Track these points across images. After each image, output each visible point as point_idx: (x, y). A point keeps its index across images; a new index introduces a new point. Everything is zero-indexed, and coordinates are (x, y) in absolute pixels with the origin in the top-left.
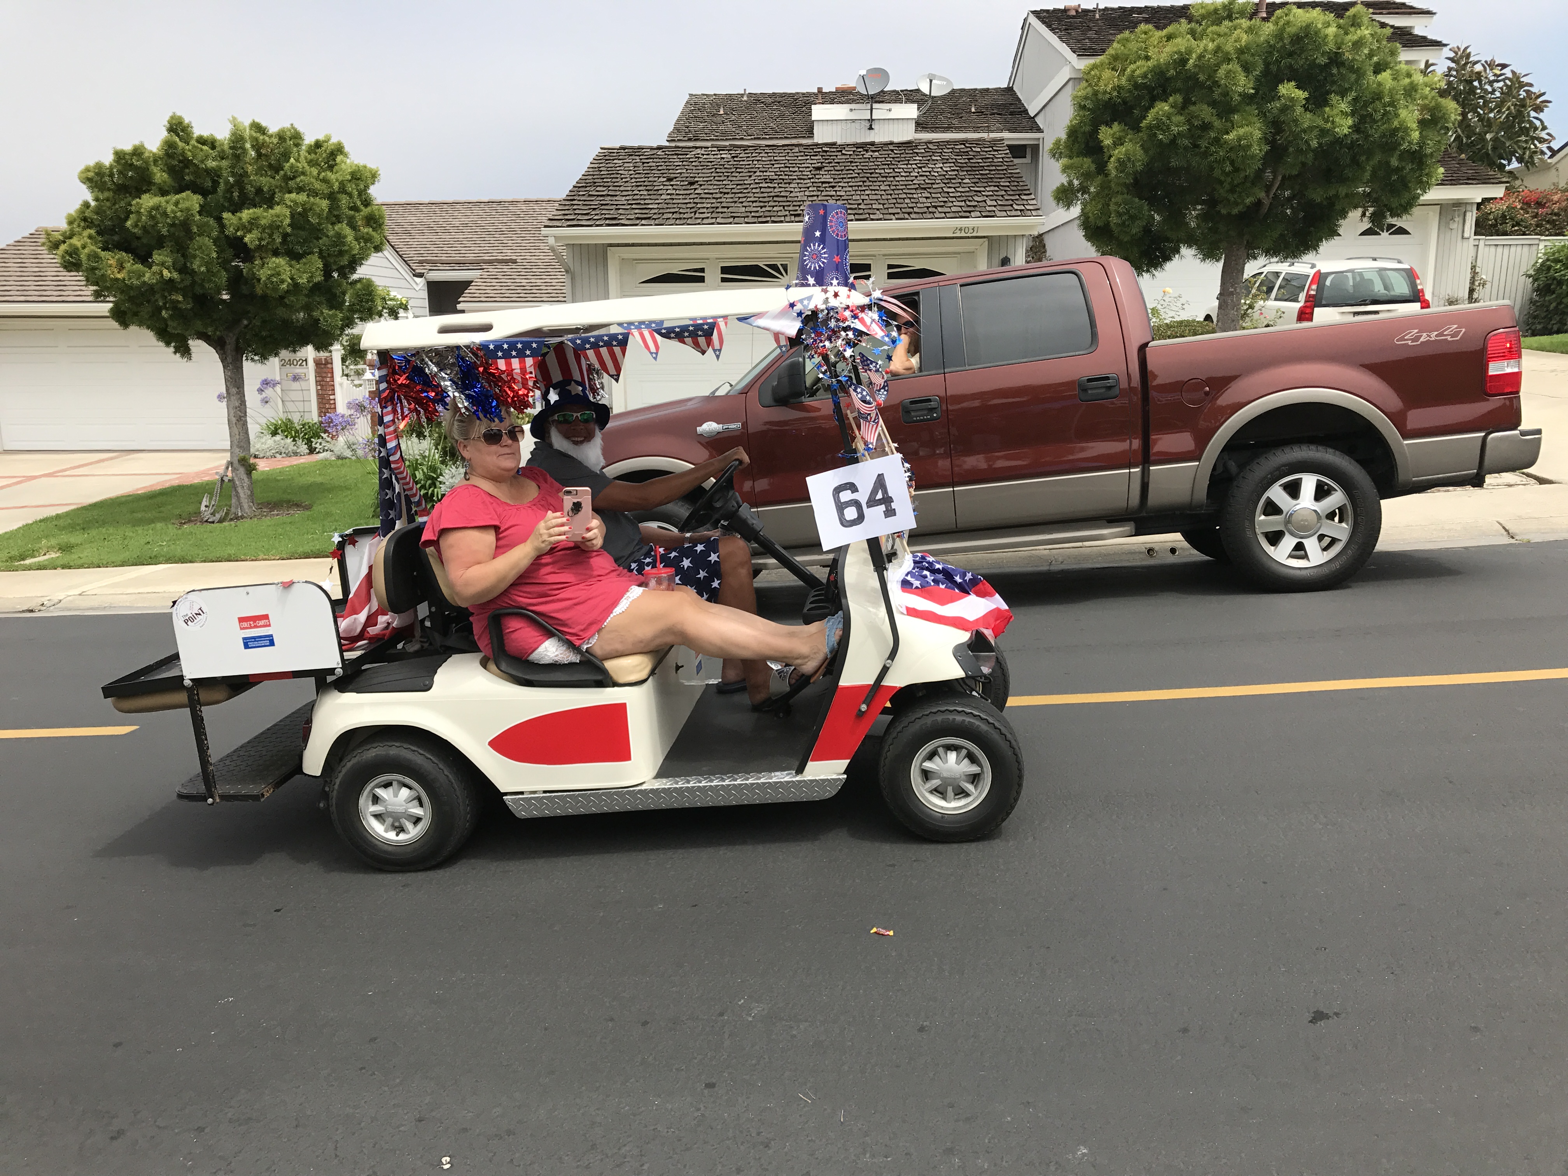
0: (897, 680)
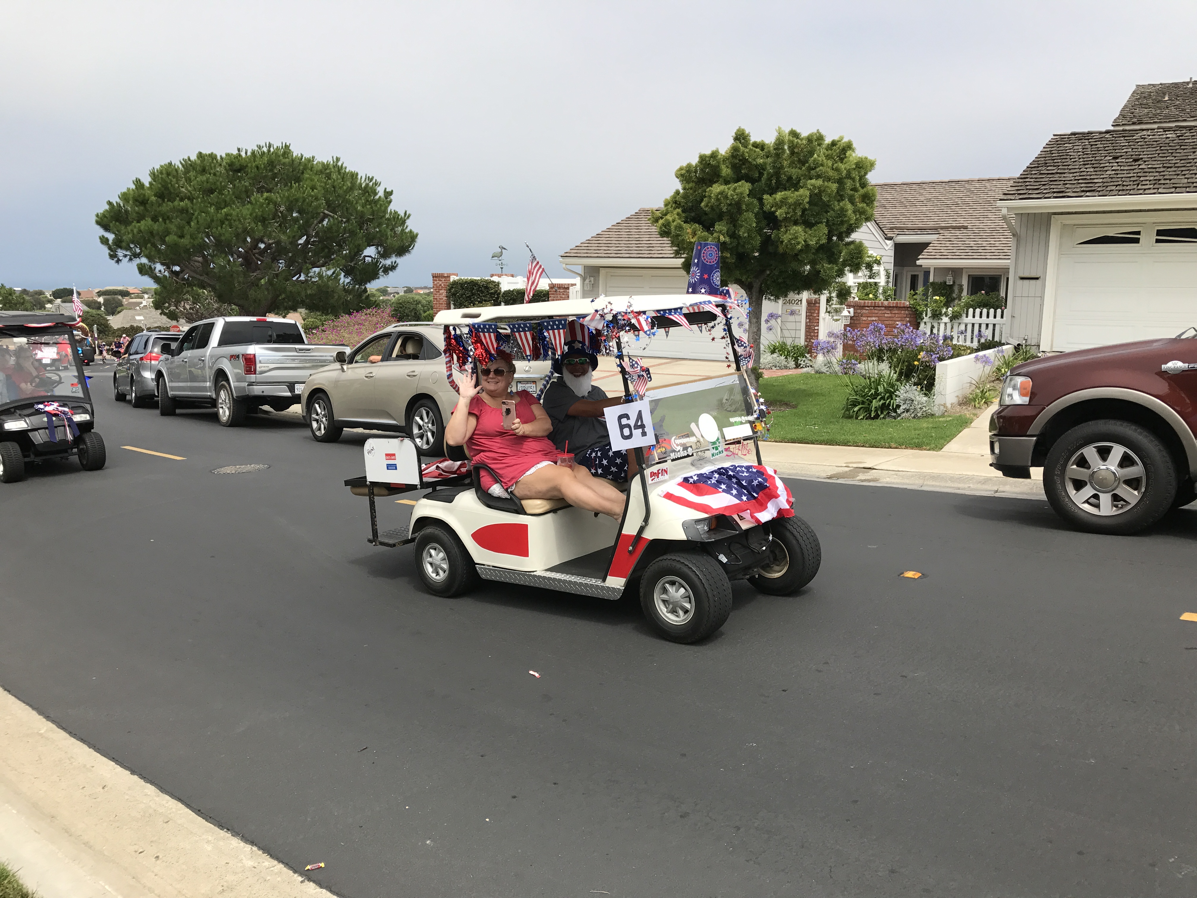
0: (649, 535)
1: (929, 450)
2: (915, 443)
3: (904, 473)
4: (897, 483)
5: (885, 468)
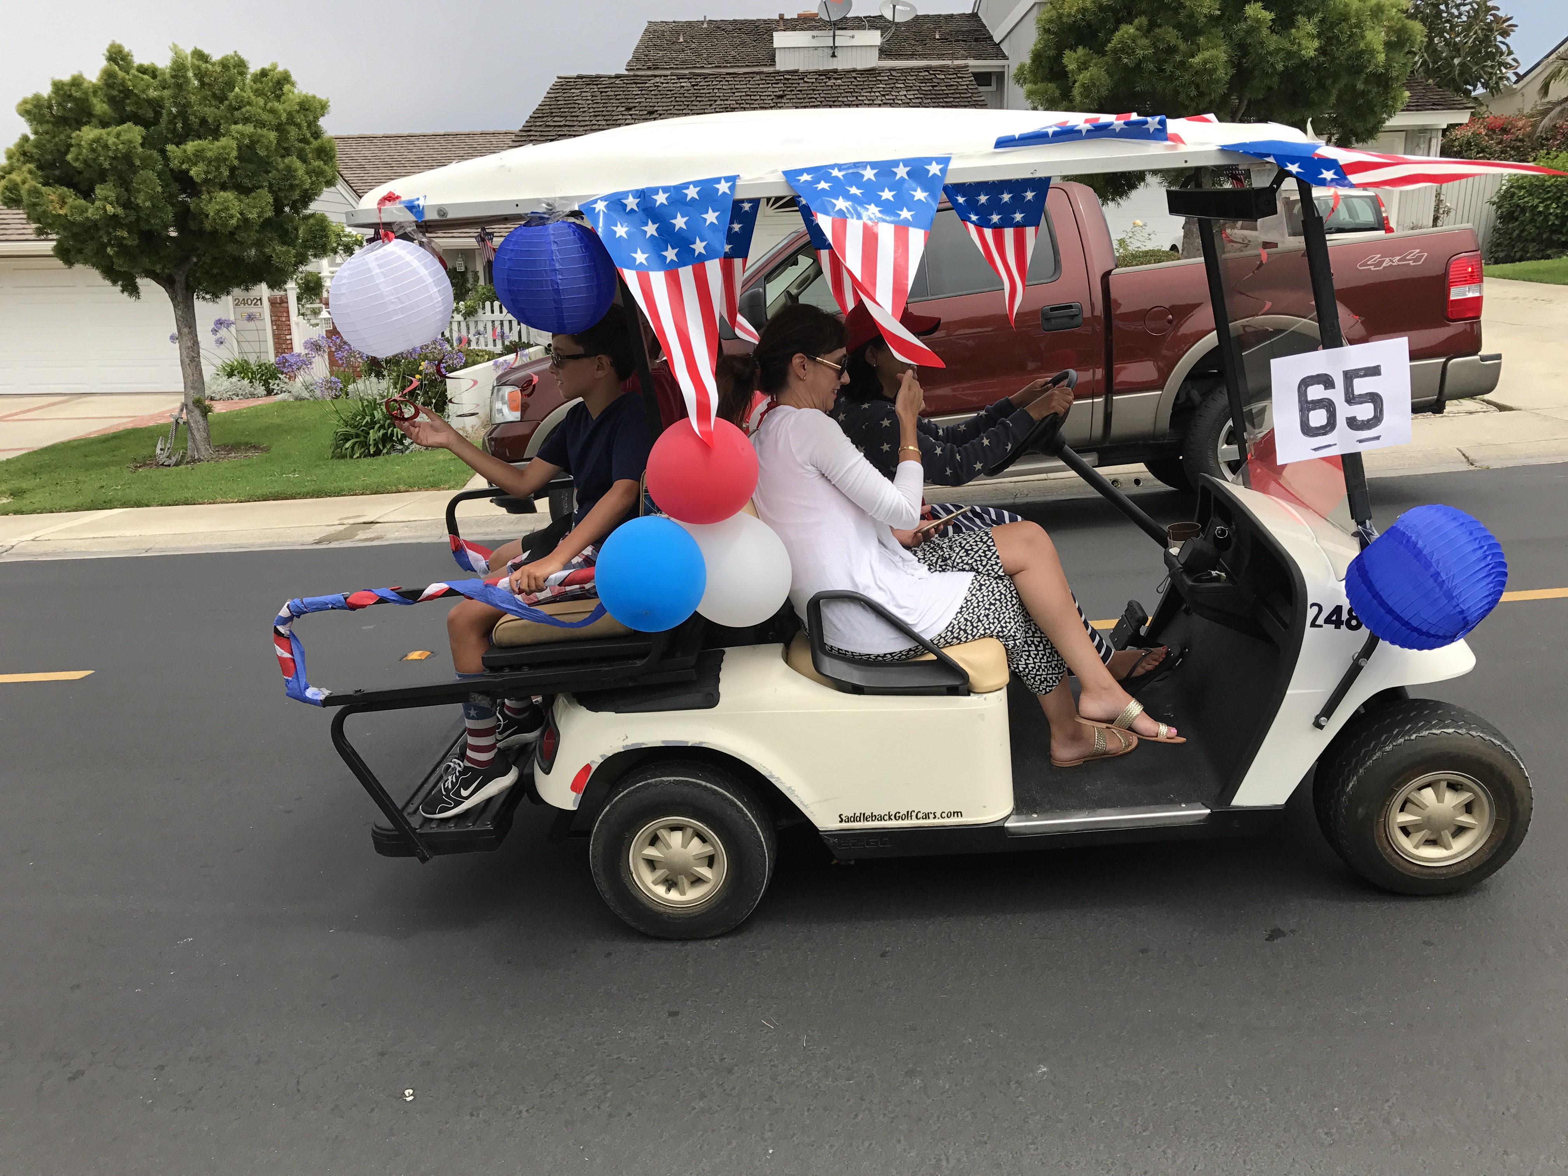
1: (449, 489)
2: (429, 481)
3: (417, 523)
4: (410, 538)
5: (392, 520)
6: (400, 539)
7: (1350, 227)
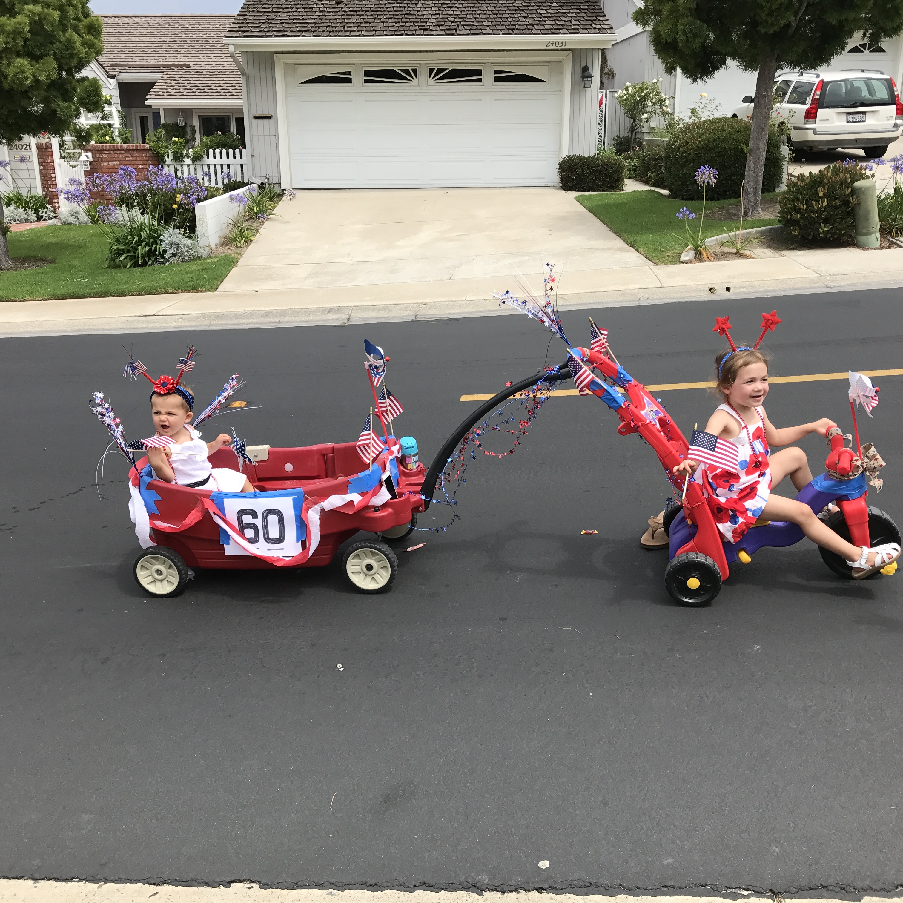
1: (206, 291)
2: (190, 286)
3: (189, 316)
5: (169, 314)
6: (178, 327)
7: (869, 102)
